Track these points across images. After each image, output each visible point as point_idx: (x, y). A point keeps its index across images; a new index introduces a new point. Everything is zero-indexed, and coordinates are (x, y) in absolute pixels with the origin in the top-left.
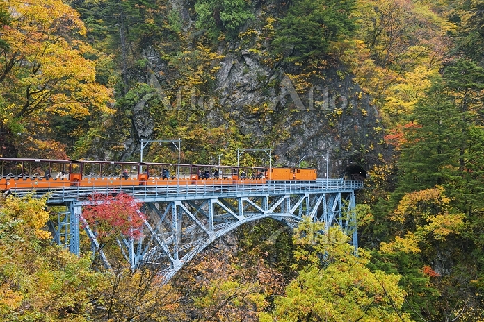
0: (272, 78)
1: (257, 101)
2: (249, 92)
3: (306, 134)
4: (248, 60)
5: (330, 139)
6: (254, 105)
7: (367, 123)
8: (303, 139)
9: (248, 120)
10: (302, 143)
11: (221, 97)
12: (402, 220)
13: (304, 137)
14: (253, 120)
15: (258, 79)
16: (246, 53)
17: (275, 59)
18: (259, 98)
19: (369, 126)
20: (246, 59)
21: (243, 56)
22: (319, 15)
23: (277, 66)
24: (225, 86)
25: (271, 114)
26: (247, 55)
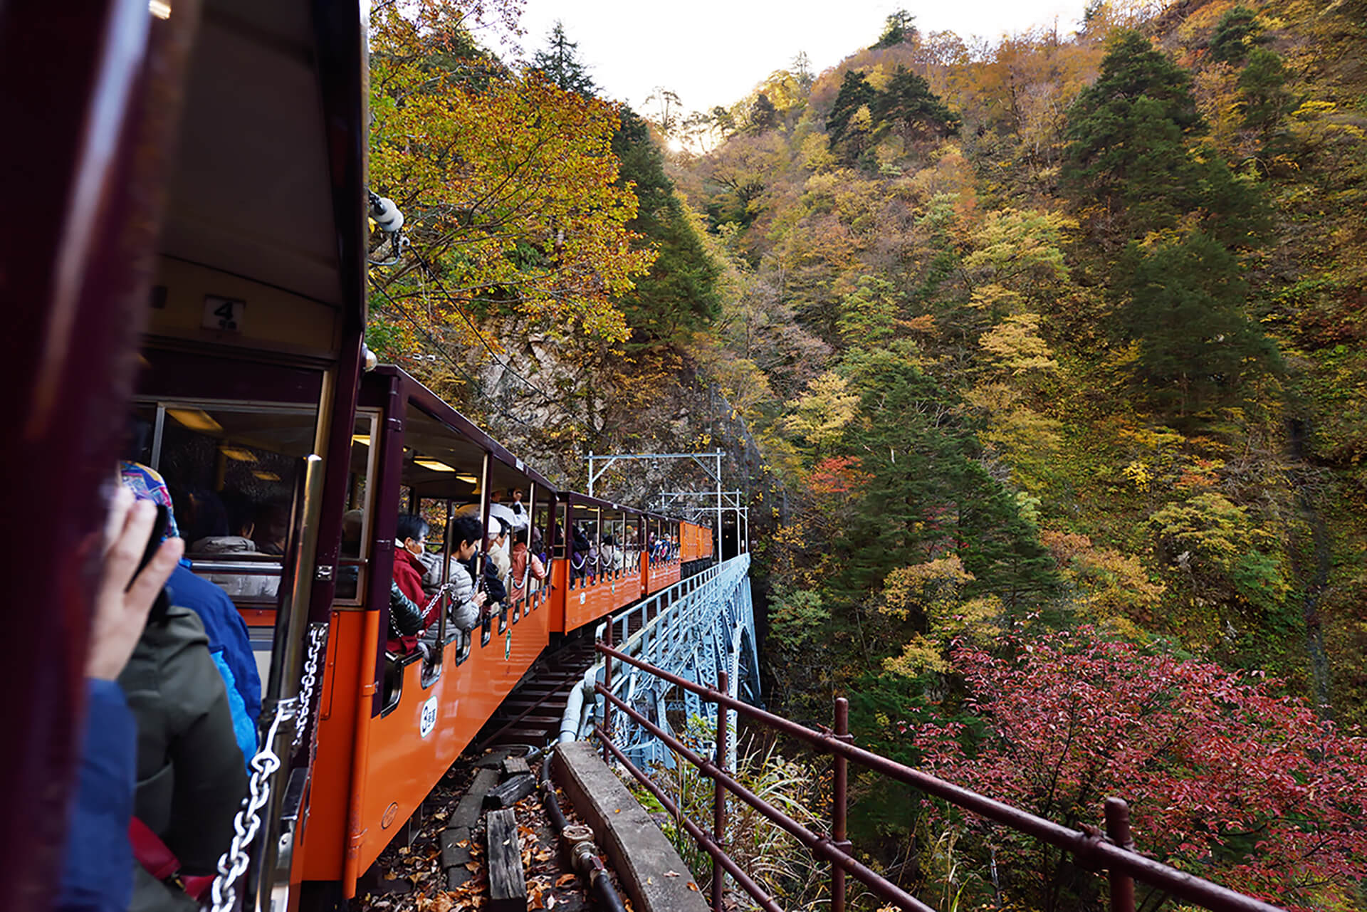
0: (580, 384)
1: (555, 421)
2: (539, 406)
3: (650, 476)
4: (539, 352)
5: (693, 484)
6: (550, 427)
7: (747, 457)
8: (646, 485)
9: (539, 454)
10: (643, 491)
11: (491, 411)
12: (904, 612)
13: (646, 482)
14: (549, 452)
15: (557, 384)
16: (536, 339)
17: (585, 351)
18: (559, 417)
19: (749, 464)
20: (536, 349)
21: (529, 343)
22: (685, 279)
23: (589, 364)
24: (497, 393)
25: (584, 442)
26: (537, 343)
